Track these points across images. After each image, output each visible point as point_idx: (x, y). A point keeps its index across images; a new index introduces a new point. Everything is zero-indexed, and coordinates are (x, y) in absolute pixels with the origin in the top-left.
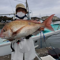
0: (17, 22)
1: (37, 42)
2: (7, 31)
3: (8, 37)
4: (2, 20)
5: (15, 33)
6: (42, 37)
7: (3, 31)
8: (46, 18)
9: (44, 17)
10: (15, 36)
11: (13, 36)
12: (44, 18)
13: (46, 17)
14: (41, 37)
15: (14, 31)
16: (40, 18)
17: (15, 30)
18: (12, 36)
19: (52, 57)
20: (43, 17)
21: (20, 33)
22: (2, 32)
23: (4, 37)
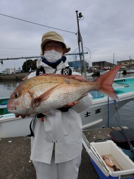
0: (42, 79)
1: (100, 112)
2: (22, 97)
3: (22, 109)
4: (31, 67)
5: (38, 100)
6: (110, 103)
7: (14, 95)
8: (128, 63)
9: (123, 61)
10: (38, 106)
11: (34, 105)
12: (123, 64)
13: (128, 61)
14: (108, 101)
15: (36, 97)
16: (113, 64)
17: (38, 94)
18: (32, 106)
19: (115, 145)
20: (121, 62)
21: (47, 100)
22: (13, 98)
23: (16, 109)
